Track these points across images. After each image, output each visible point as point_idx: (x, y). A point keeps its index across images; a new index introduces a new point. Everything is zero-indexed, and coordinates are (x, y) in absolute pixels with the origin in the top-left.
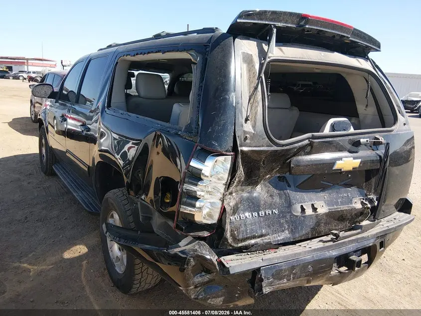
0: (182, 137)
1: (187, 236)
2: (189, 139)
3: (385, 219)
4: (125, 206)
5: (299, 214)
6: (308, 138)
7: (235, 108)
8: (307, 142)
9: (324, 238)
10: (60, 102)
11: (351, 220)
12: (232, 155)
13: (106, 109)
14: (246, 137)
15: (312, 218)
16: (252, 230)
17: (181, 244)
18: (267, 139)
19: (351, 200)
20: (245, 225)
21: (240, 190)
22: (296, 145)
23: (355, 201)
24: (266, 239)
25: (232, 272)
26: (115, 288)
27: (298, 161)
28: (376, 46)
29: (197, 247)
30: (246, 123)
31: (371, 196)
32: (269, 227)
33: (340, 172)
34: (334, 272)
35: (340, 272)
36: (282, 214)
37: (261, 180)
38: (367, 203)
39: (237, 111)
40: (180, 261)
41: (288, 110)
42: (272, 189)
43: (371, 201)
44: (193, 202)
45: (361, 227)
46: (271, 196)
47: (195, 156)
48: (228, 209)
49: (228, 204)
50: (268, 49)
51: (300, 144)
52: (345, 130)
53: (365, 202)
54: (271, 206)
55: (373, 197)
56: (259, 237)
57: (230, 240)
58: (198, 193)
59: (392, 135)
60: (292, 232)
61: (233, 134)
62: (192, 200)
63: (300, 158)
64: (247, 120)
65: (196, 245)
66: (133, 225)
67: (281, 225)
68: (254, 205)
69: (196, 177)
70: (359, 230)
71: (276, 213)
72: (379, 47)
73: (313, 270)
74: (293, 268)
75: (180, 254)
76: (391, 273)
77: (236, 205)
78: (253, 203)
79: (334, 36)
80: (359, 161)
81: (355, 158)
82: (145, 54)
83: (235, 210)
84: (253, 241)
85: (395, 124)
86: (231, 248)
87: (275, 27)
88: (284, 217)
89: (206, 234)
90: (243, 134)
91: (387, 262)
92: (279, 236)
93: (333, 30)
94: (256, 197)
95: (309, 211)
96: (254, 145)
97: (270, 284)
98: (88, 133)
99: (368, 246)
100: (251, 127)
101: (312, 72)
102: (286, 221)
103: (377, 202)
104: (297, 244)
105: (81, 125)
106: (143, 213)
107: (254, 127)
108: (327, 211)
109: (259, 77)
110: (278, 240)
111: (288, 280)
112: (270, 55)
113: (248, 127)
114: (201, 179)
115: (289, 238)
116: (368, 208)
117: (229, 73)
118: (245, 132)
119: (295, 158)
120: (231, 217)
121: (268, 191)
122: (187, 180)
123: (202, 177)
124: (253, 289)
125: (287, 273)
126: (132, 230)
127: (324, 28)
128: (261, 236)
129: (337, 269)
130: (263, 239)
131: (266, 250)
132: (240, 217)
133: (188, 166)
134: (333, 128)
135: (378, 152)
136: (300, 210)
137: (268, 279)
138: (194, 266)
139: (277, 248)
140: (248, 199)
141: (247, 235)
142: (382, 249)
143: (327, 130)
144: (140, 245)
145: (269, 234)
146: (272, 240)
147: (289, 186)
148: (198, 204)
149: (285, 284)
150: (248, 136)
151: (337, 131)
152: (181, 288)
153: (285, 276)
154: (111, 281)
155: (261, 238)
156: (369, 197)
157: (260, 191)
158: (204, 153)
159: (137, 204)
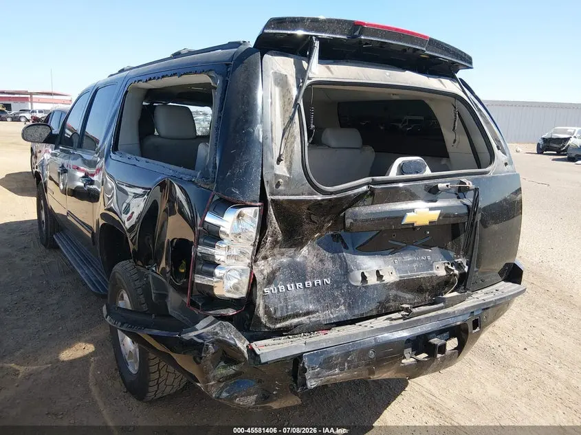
0: (196, 184)
1: (207, 316)
2: (206, 186)
3: (483, 290)
4: (136, 282)
5: (359, 284)
6: (367, 184)
7: (262, 145)
8: (365, 188)
9: (393, 316)
10: (61, 147)
11: (432, 291)
12: (259, 206)
13: (112, 154)
14: (279, 182)
15: (377, 288)
16: (295, 306)
17: (198, 326)
18: (308, 185)
19: (432, 265)
20: (286, 299)
21: (279, 254)
22: (350, 193)
23: (437, 266)
24: (314, 318)
25: (263, 360)
26: (127, 395)
27: (355, 215)
28: (467, 61)
29: (217, 330)
30: (278, 164)
31: (460, 260)
32: (318, 301)
33: (412, 227)
34: (408, 360)
35: (418, 361)
36: (337, 284)
37: (307, 240)
38: (453, 268)
39: (264, 148)
40: (195, 348)
41: (359, 151)
42: (323, 252)
43: (459, 266)
44: (211, 269)
45: (443, 300)
46: (321, 260)
47: (211, 209)
48: (259, 278)
49: (261, 272)
50: (308, 67)
51: (356, 191)
52: (417, 173)
53: (450, 267)
54: (321, 275)
55: (462, 260)
56: (304, 315)
57: (264, 319)
58: (217, 257)
59: (487, 178)
60: (350, 307)
61: (260, 179)
62: (210, 267)
63: (357, 209)
64: (279, 160)
65: (216, 327)
66: (145, 308)
67: (335, 299)
68: (298, 273)
69: (214, 236)
70: (442, 305)
71: (329, 283)
72: (471, 63)
73: (377, 357)
74: (348, 354)
75: (195, 339)
76: (506, 367)
77: (273, 273)
78: (297, 271)
79: (405, 49)
80: (438, 212)
81: (431, 209)
82: (159, 78)
83: (270, 280)
84: (296, 320)
85: (490, 164)
86: (266, 330)
87: (317, 38)
88: (339, 288)
89: (231, 312)
90: (274, 178)
91: (502, 353)
92: (332, 313)
93: (400, 41)
94: (300, 263)
95: (372, 280)
96: (291, 192)
97: (317, 376)
98: (91, 187)
99: (453, 325)
100: (285, 169)
101: (389, 99)
102: (341, 293)
103: (467, 267)
104: (357, 324)
105: (83, 177)
106: (157, 290)
107: (289, 169)
108: (398, 280)
109: (296, 105)
110: (330, 319)
111: (342, 370)
112: (310, 74)
113: (282, 170)
114: (220, 239)
115: (346, 316)
116: (455, 275)
117: (254, 99)
118: (277, 176)
119: (350, 210)
120: (265, 289)
121: (318, 254)
122: (201, 240)
123: (222, 236)
124: (296, 383)
125: (340, 360)
126: (144, 313)
127: (386, 39)
128: (308, 313)
129: (414, 356)
130: (310, 318)
131: (314, 332)
132: (278, 289)
133: (203, 222)
134: (402, 170)
135: (465, 201)
136: (360, 278)
137: (313, 368)
138: (213, 354)
139: (330, 329)
140: (289, 266)
141: (287, 312)
142: (478, 329)
143: (393, 173)
144: (147, 331)
145: (318, 311)
146: (321, 319)
147: (346, 247)
148: (217, 272)
149: (337, 375)
150: (281, 180)
151: (407, 174)
152: (198, 384)
153: (337, 364)
154: (123, 385)
155: (306, 317)
156: (456, 260)
157: (306, 255)
158: (223, 204)
159: (147, 277)
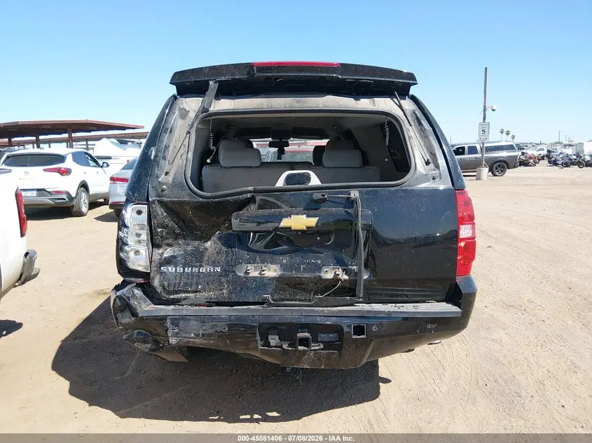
5: (243, 275)
6: (247, 192)
8: (246, 196)
14: (163, 188)
15: (256, 281)
16: (187, 284)
19: (320, 268)
20: (181, 278)
21: (184, 244)
22: (229, 198)
23: (326, 270)
30: (166, 175)
32: (207, 284)
36: (225, 273)
37: (207, 235)
39: (155, 164)
42: (221, 246)
46: (218, 253)
51: (235, 197)
52: (300, 184)
54: (214, 264)
56: (193, 292)
57: (159, 289)
60: (230, 292)
61: (147, 185)
63: (241, 212)
67: (221, 284)
71: (219, 271)
78: (196, 259)
80: (316, 219)
81: (309, 216)
87: (216, 81)
88: (226, 276)
90: (158, 185)
92: (215, 294)
95: (254, 273)
96: (174, 196)
97: (176, 335)
100: (170, 179)
102: (227, 280)
107: (173, 179)
108: (279, 276)
110: (211, 298)
111: (197, 335)
113: (167, 179)
116: (340, 280)
118: (161, 183)
119: (235, 213)
120: (162, 268)
121: (216, 248)
125: (195, 327)
128: (197, 291)
131: (196, 306)
132: (175, 269)
136: (244, 270)
139: (207, 306)
141: (178, 287)
142: (364, 336)
143: (280, 183)
145: (205, 291)
150: (165, 186)
157: (209, 248)
